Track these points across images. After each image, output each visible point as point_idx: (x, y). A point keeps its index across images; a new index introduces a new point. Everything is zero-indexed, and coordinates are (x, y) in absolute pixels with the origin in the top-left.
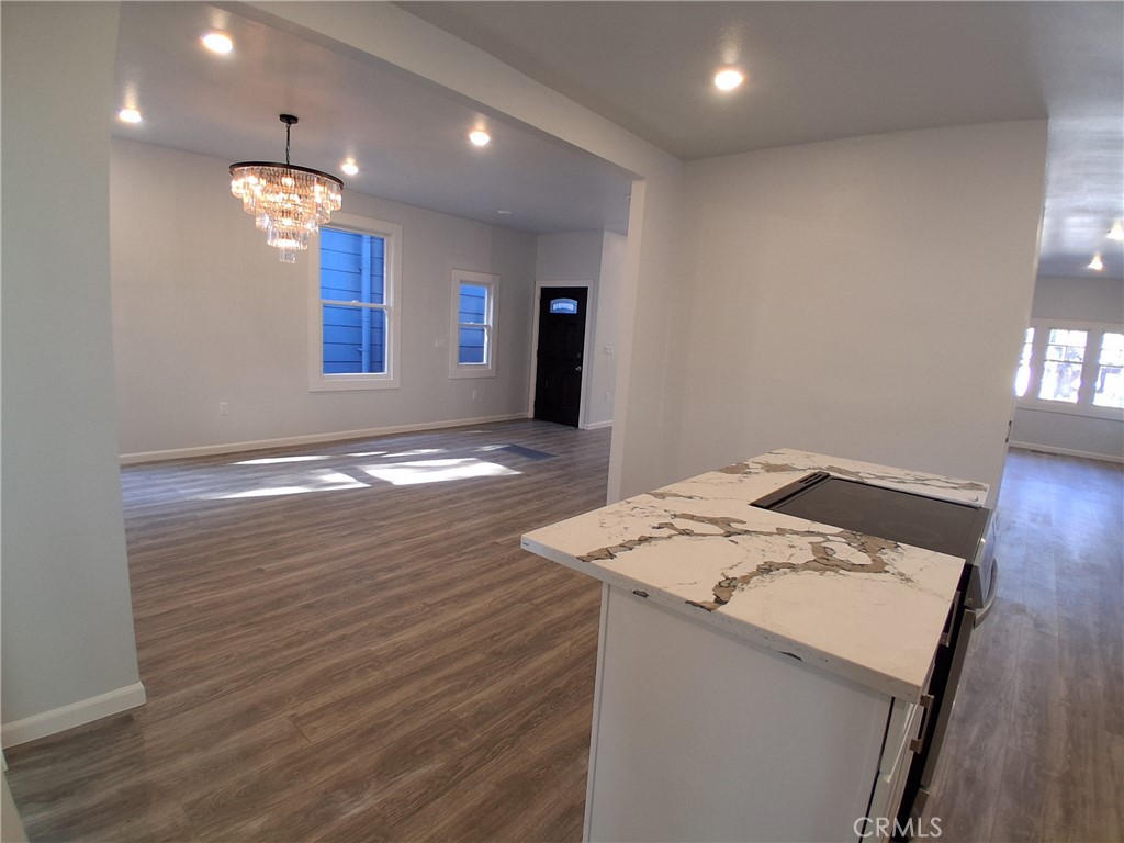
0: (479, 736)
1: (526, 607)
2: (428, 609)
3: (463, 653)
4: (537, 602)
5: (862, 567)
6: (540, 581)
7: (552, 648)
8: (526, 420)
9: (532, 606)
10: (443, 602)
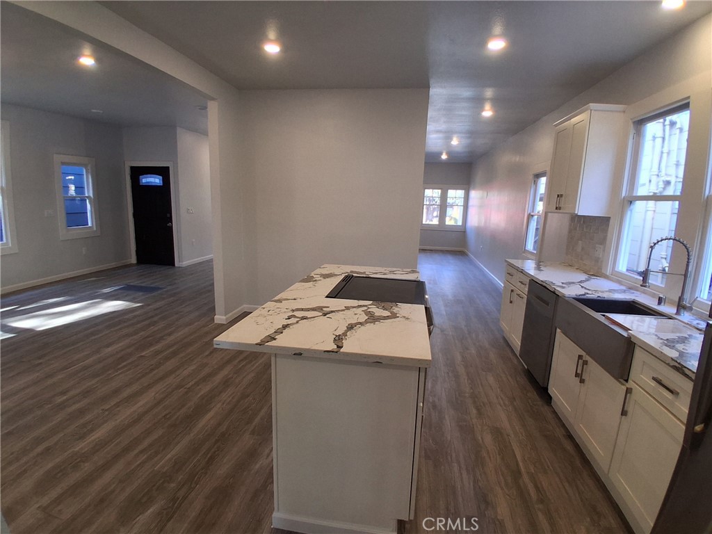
0: (182, 476)
1: (182, 390)
2: (107, 413)
3: (148, 432)
4: (188, 386)
5: (387, 318)
6: (186, 373)
7: (210, 410)
8: (131, 265)
9: (186, 390)
10: (117, 405)
